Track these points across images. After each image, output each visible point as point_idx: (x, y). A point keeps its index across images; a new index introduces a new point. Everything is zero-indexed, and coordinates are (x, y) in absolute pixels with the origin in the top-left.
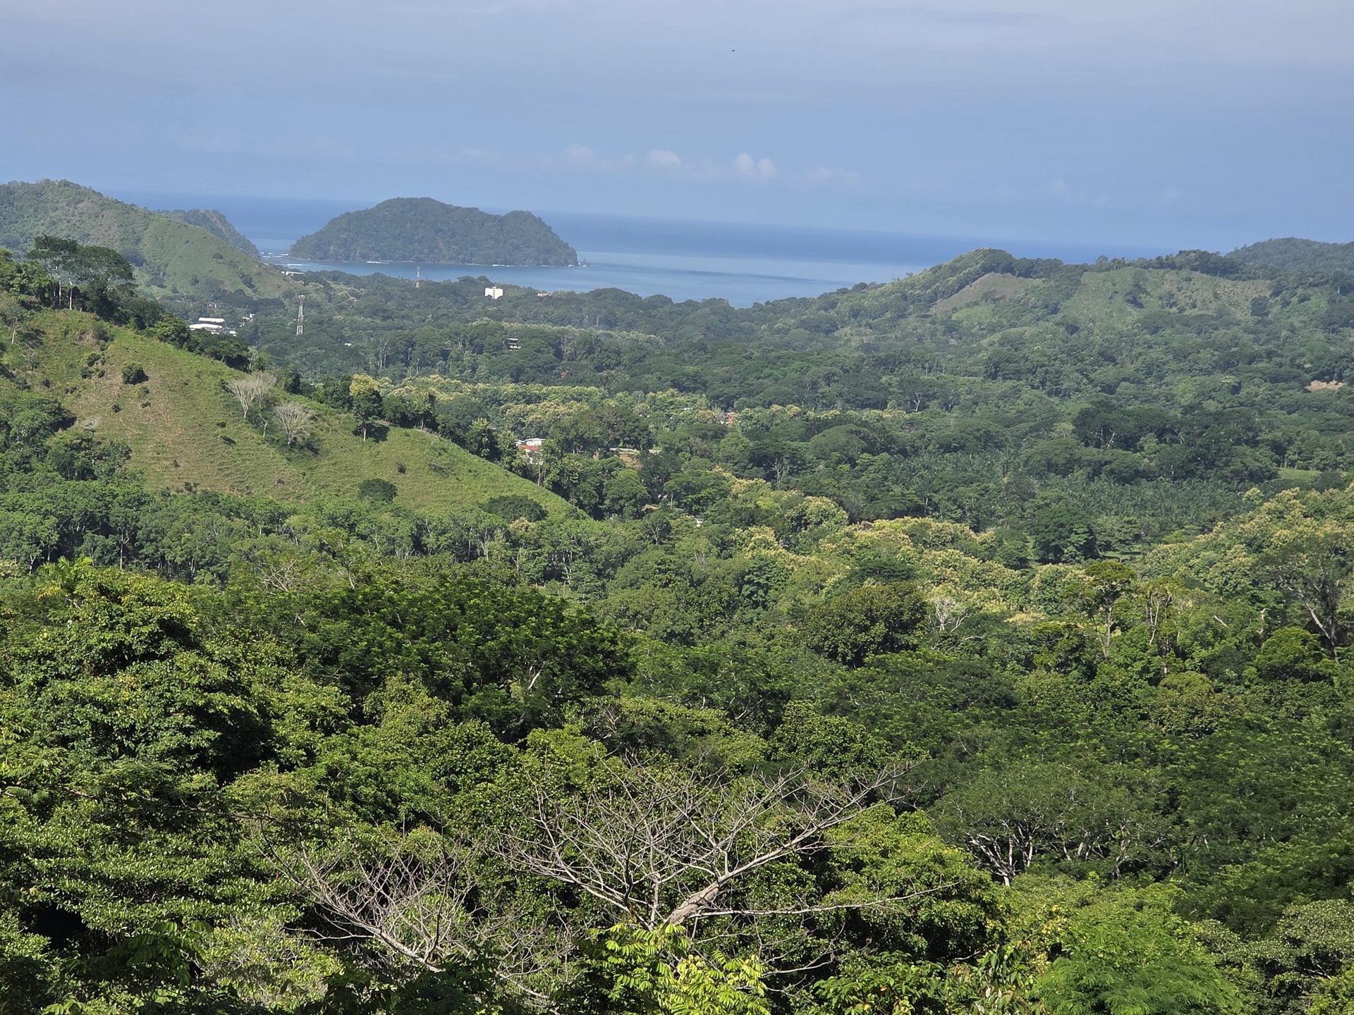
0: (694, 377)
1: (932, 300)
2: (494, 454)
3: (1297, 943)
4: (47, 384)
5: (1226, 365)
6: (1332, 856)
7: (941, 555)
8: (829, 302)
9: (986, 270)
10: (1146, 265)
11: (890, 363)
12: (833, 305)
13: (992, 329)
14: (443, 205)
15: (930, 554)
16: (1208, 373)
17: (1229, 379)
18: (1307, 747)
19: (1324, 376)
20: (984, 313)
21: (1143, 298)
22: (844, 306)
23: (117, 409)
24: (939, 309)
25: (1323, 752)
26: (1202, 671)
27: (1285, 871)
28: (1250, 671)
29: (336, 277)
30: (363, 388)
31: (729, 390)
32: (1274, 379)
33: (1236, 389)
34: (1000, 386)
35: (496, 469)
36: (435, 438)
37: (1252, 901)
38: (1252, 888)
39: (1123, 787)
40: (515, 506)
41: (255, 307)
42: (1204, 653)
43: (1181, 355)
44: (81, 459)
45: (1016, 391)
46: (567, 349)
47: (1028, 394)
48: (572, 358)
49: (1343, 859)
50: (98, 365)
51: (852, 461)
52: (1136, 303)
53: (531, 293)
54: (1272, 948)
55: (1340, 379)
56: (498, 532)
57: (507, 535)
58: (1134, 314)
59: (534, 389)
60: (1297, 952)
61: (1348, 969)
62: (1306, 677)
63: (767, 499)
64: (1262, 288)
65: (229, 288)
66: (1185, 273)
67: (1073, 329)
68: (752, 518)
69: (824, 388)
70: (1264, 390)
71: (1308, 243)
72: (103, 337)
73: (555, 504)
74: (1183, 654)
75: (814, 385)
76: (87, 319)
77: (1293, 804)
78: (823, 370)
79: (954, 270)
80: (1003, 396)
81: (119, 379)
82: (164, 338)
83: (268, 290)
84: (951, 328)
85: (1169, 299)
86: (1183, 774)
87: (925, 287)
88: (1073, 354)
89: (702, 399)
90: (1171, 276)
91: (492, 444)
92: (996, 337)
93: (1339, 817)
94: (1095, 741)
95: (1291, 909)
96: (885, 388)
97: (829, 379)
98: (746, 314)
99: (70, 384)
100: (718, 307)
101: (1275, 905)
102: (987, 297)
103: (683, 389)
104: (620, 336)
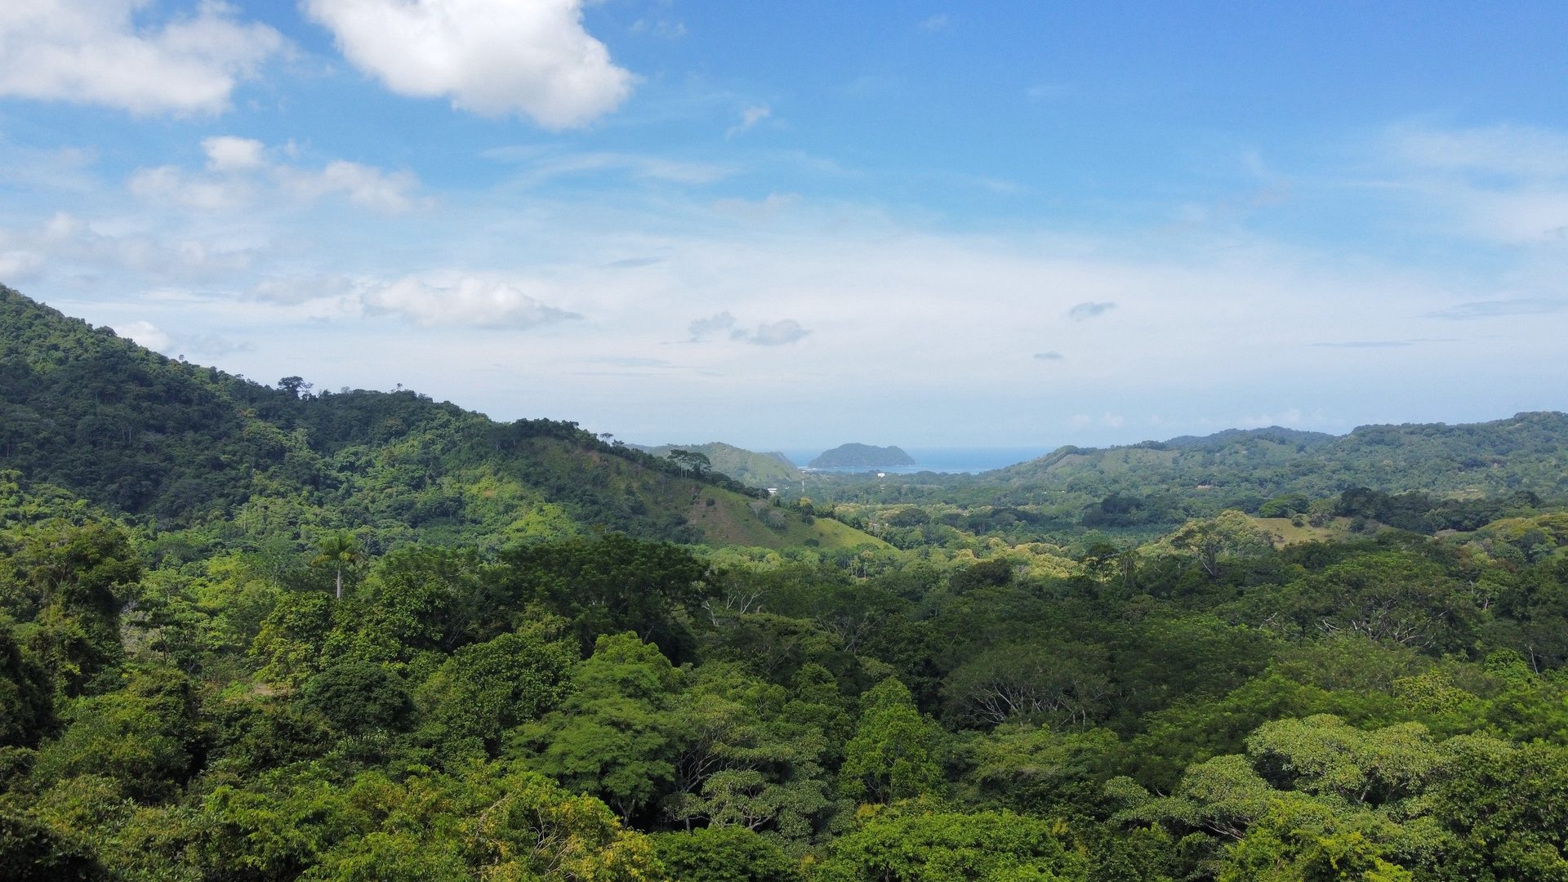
0: (952, 499)
1: (1047, 466)
2: (860, 527)
3: (1202, 802)
4: (676, 508)
5: (1163, 481)
6: (1226, 714)
7: (1043, 556)
8: (1008, 470)
9: (1068, 453)
10: (1129, 447)
11: (1029, 489)
12: (1009, 471)
13: (1071, 475)
14: (865, 446)
15: (1037, 557)
16: (1156, 485)
17: (1165, 486)
18: (1203, 626)
19: (1203, 483)
20: (1068, 469)
21: (1129, 460)
22: (1013, 471)
23: (704, 516)
24: (1050, 469)
25: (1214, 629)
26: (1150, 594)
27: (1186, 727)
28: (1173, 593)
29: (823, 473)
30: (805, 503)
31: (965, 502)
32: (1183, 485)
33: (1168, 490)
34: (1072, 495)
35: (860, 533)
36: (835, 522)
37: (1158, 758)
38: (1157, 745)
39: (1075, 659)
40: (868, 546)
41: (790, 484)
42: (1151, 586)
43: (1145, 478)
44: (686, 535)
45: (1080, 496)
46: (903, 492)
47: (1084, 496)
48: (906, 494)
49: (1236, 716)
50: (696, 499)
51: (1011, 525)
52: (1126, 462)
53: (896, 475)
54: (1177, 806)
55: (1210, 484)
56: (856, 557)
57: (859, 557)
58: (1127, 466)
59: (889, 506)
60: (1202, 811)
61: (1253, 833)
62: (1200, 593)
63: (972, 539)
64: (1176, 454)
65: (780, 478)
66: (1145, 450)
67: (1102, 472)
68: (963, 546)
69: (1003, 500)
70: (1179, 490)
71: (1193, 437)
72: (698, 488)
73: (881, 544)
74: (1141, 587)
75: (999, 499)
76: (692, 482)
77: (1194, 665)
78: (1003, 492)
79: (1055, 454)
80: (1075, 498)
81: (704, 504)
82: (724, 487)
83: (795, 478)
84: (1055, 476)
85: (1139, 460)
86: (1121, 646)
87: (1045, 461)
88: (1102, 481)
89: (954, 506)
90: (1140, 451)
91: (859, 523)
92: (1071, 478)
93: (1228, 673)
94: (1062, 628)
95: (1193, 768)
96: (1028, 498)
97: (1005, 496)
98: (976, 477)
99: (686, 507)
100: (967, 476)
101: (1178, 762)
102: (1068, 463)
103: (947, 503)
104: (926, 487)
